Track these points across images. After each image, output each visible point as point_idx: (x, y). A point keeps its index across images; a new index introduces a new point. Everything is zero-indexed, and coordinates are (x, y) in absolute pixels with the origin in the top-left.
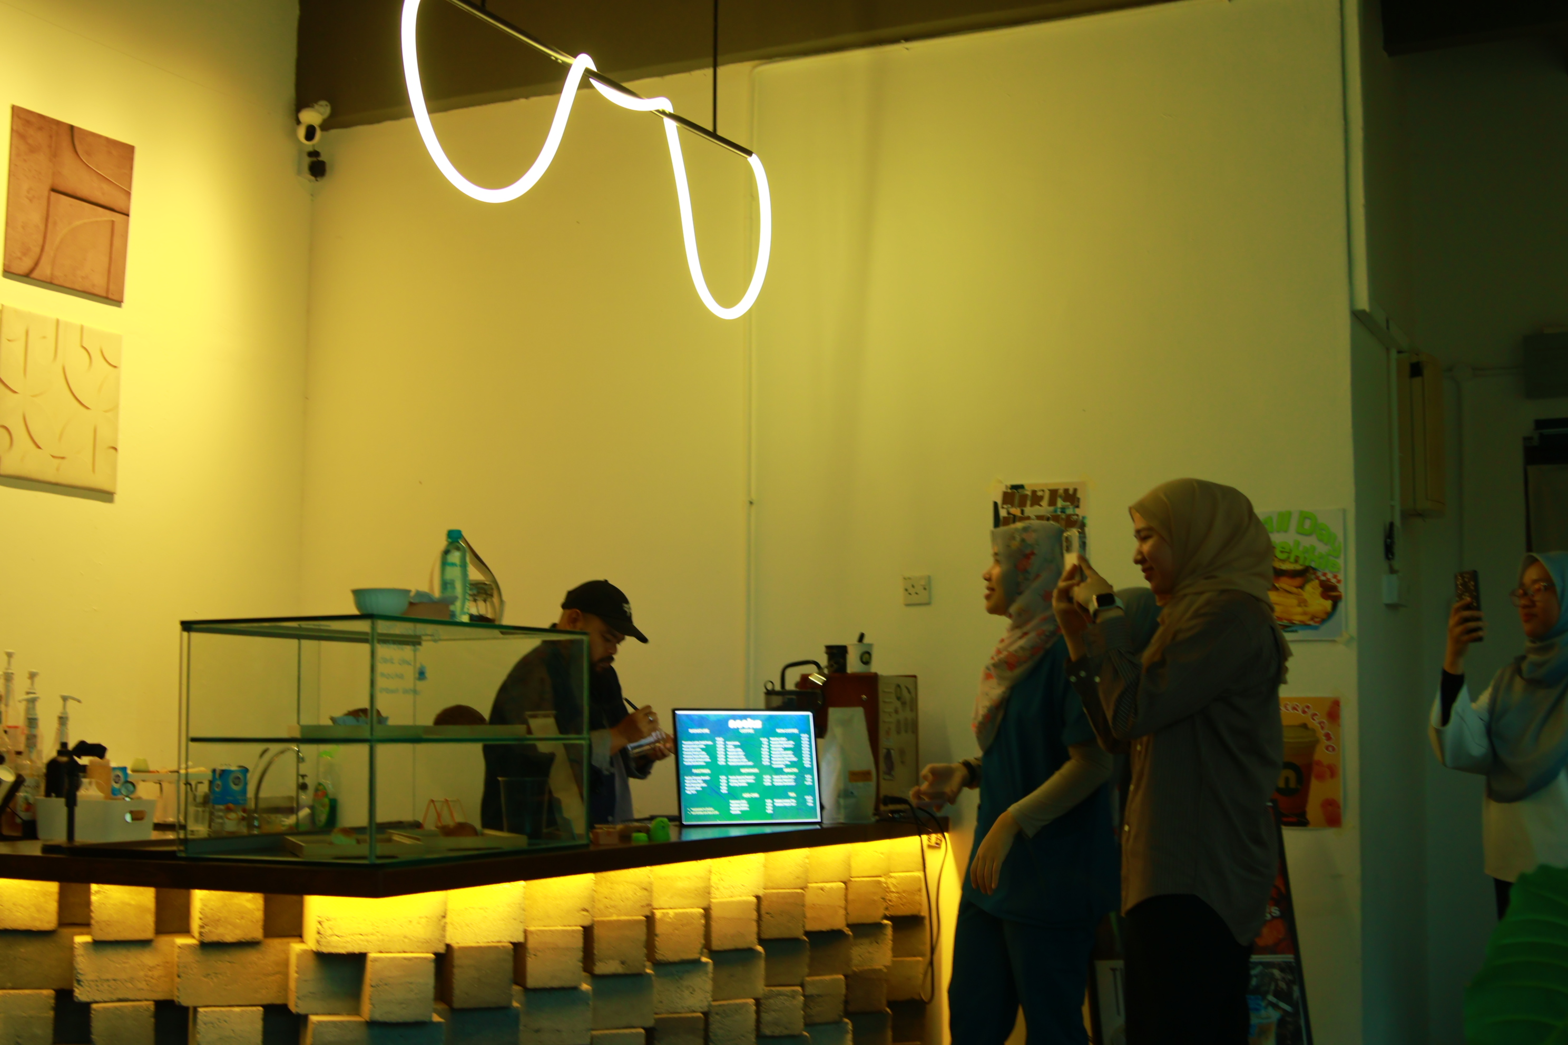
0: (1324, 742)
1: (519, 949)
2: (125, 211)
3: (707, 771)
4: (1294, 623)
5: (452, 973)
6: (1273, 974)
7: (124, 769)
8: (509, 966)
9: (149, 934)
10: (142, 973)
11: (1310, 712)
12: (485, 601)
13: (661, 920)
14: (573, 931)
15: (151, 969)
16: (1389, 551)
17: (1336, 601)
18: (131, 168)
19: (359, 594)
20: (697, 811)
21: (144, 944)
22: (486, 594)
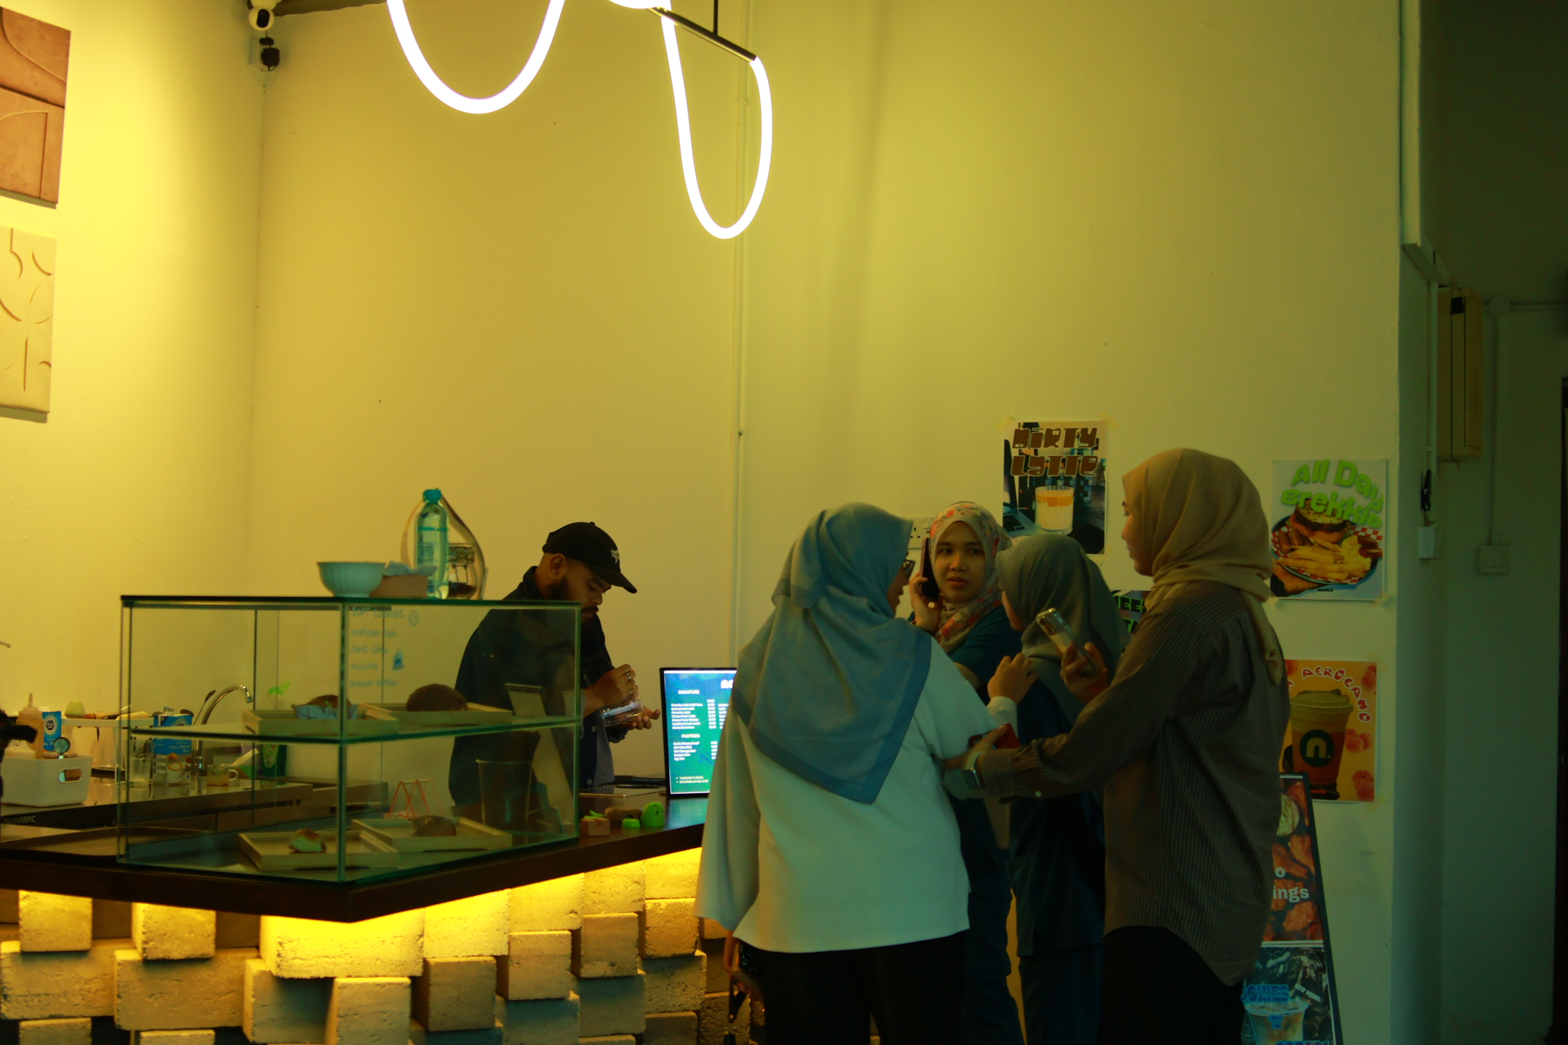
0: (1358, 710)
1: (502, 962)
2: (60, 103)
3: (697, 736)
4: (1329, 582)
5: (428, 992)
6: (1302, 962)
7: (58, 714)
8: (492, 983)
9: (85, 944)
10: (77, 987)
11: (1344, 679)
12: (465, 567)
13: (652, 911)
14: (560, 936)
15: (88, 981)
16: (1425, 501)
17: (1375, 559)
18: (67, 55)
19: (327, 569)
20: (685, 780)
21: (80, 954)
22: (466, 558)
